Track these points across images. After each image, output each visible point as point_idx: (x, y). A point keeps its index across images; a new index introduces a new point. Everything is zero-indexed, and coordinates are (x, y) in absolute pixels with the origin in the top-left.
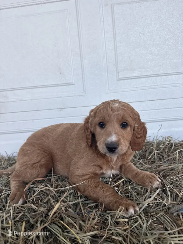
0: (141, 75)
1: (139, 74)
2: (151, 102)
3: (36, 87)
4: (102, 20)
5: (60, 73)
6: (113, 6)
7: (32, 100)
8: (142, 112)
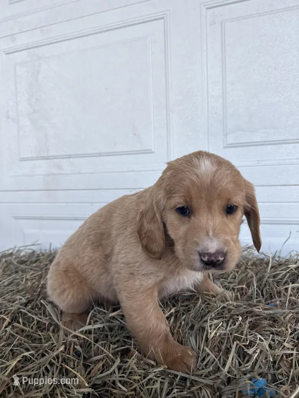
0: (267, 140)
1: (264, 138)
2: (283, 187)
3: (100, 155)
4: (205, 49)
5: (135, 135)
6: (224, 24)
7: (92, 173)
8: (266, 204)
